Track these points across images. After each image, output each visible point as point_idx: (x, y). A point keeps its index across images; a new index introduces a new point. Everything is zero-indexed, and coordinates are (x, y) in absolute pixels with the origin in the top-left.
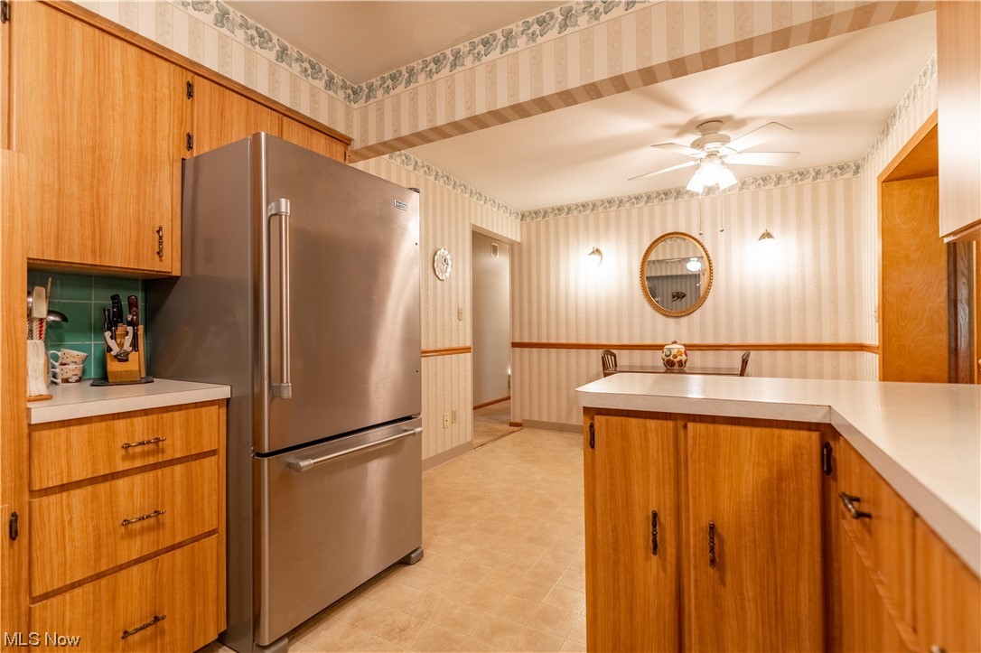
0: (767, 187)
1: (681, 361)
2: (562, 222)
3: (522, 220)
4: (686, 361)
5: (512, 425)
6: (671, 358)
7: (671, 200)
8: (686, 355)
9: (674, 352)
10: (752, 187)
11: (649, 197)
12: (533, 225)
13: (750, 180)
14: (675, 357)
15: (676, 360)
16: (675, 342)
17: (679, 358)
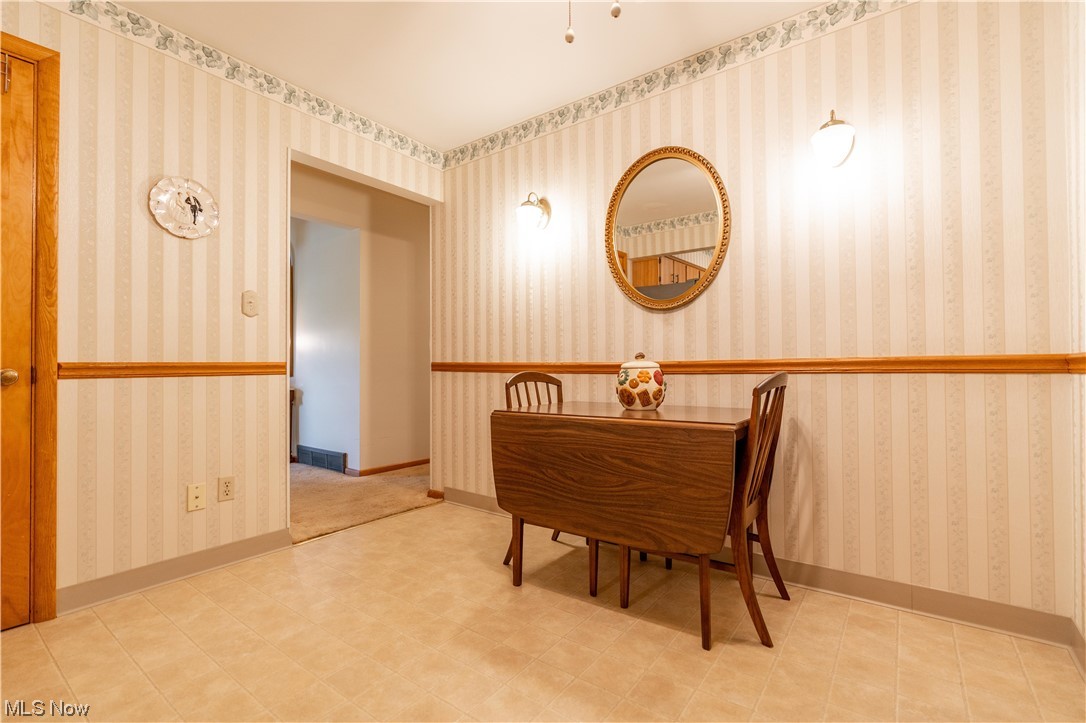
0: (838, 26)
1: (645, 393)
2: (495, 159)
3: (445, 166)
4: (658, 394)
5: (433, 494)
6: (627, 386)
7: (658, 90)
8: (660, 383)
9: (633, 375)
10: (808, 33)
11: (622, 93)
12: (459, 171)
13: (802, 20)
14: (634, 385)
15: (635, 391)
16: (641, 356)
17: (642, 387)
